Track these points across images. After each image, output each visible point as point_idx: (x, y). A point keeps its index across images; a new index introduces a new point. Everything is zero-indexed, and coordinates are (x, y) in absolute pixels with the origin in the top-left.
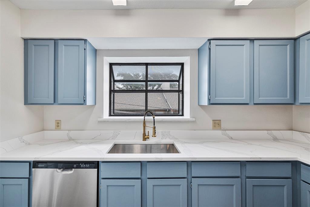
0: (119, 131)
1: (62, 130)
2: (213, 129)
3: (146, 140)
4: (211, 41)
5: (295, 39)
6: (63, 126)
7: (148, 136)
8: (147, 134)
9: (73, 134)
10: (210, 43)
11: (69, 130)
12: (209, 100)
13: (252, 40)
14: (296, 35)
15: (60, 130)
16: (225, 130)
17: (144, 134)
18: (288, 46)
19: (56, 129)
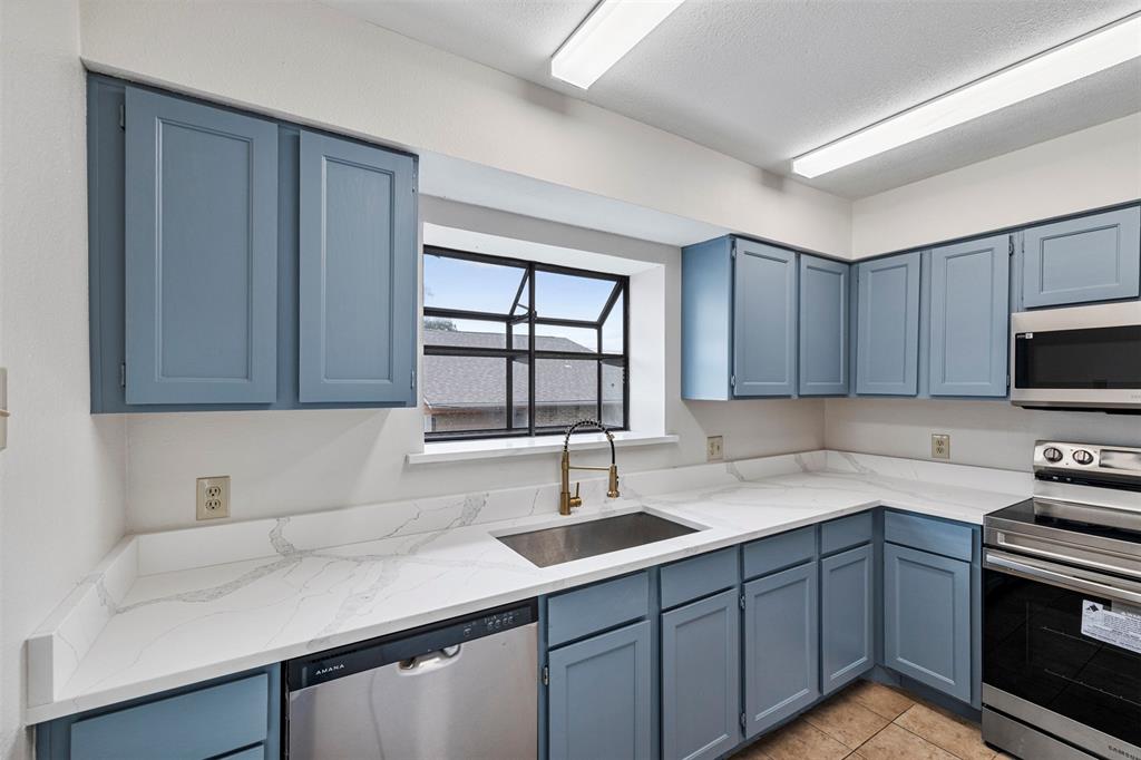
0: (485, 493)
1: (233, 522)
2: (710, 461)
3: (569, 513)
4: (738, 240)
5: (850, 264)
6: (237, 501)
7: (577, 497)
8: (573, 495)
9: (297, 530)
10: (733, 246)
11: (277, 517)
12: (731, 387)
13: (799, 253)
14: (854, 257)
15: (225, 519)
16: (732, 461)
17: (565, 493)
18: (842, 276)
19: (201, 521)
